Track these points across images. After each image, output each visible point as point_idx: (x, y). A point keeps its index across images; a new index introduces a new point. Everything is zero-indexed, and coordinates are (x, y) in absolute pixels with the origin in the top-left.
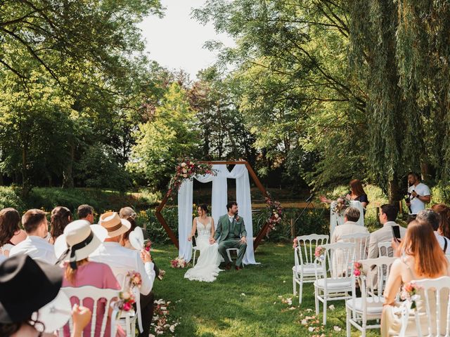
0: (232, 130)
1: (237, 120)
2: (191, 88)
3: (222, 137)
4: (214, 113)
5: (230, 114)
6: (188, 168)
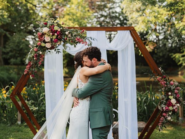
1: (122, 19)
5: (117, 15)
6: (52, 36)
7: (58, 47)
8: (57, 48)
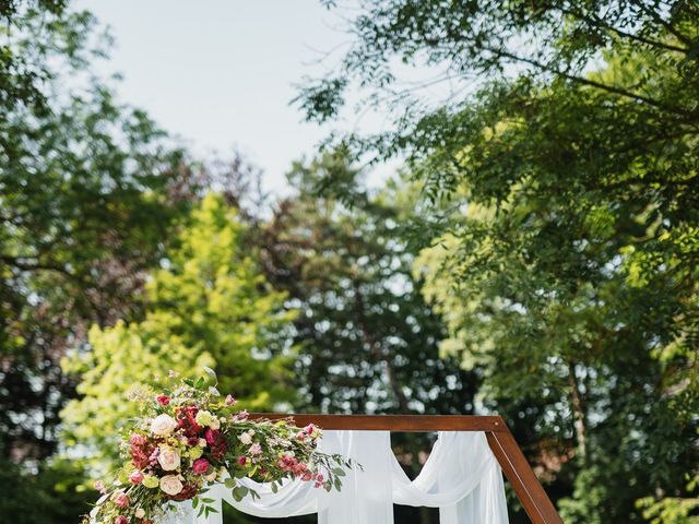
0: (400, 360)
1: (416, 328)
2: (267, 216)
3: (367, 382)
4: (339, 305)
5: (395, 308)
6: (187, 447)
7: (207, 490)
8: (204, 495)
